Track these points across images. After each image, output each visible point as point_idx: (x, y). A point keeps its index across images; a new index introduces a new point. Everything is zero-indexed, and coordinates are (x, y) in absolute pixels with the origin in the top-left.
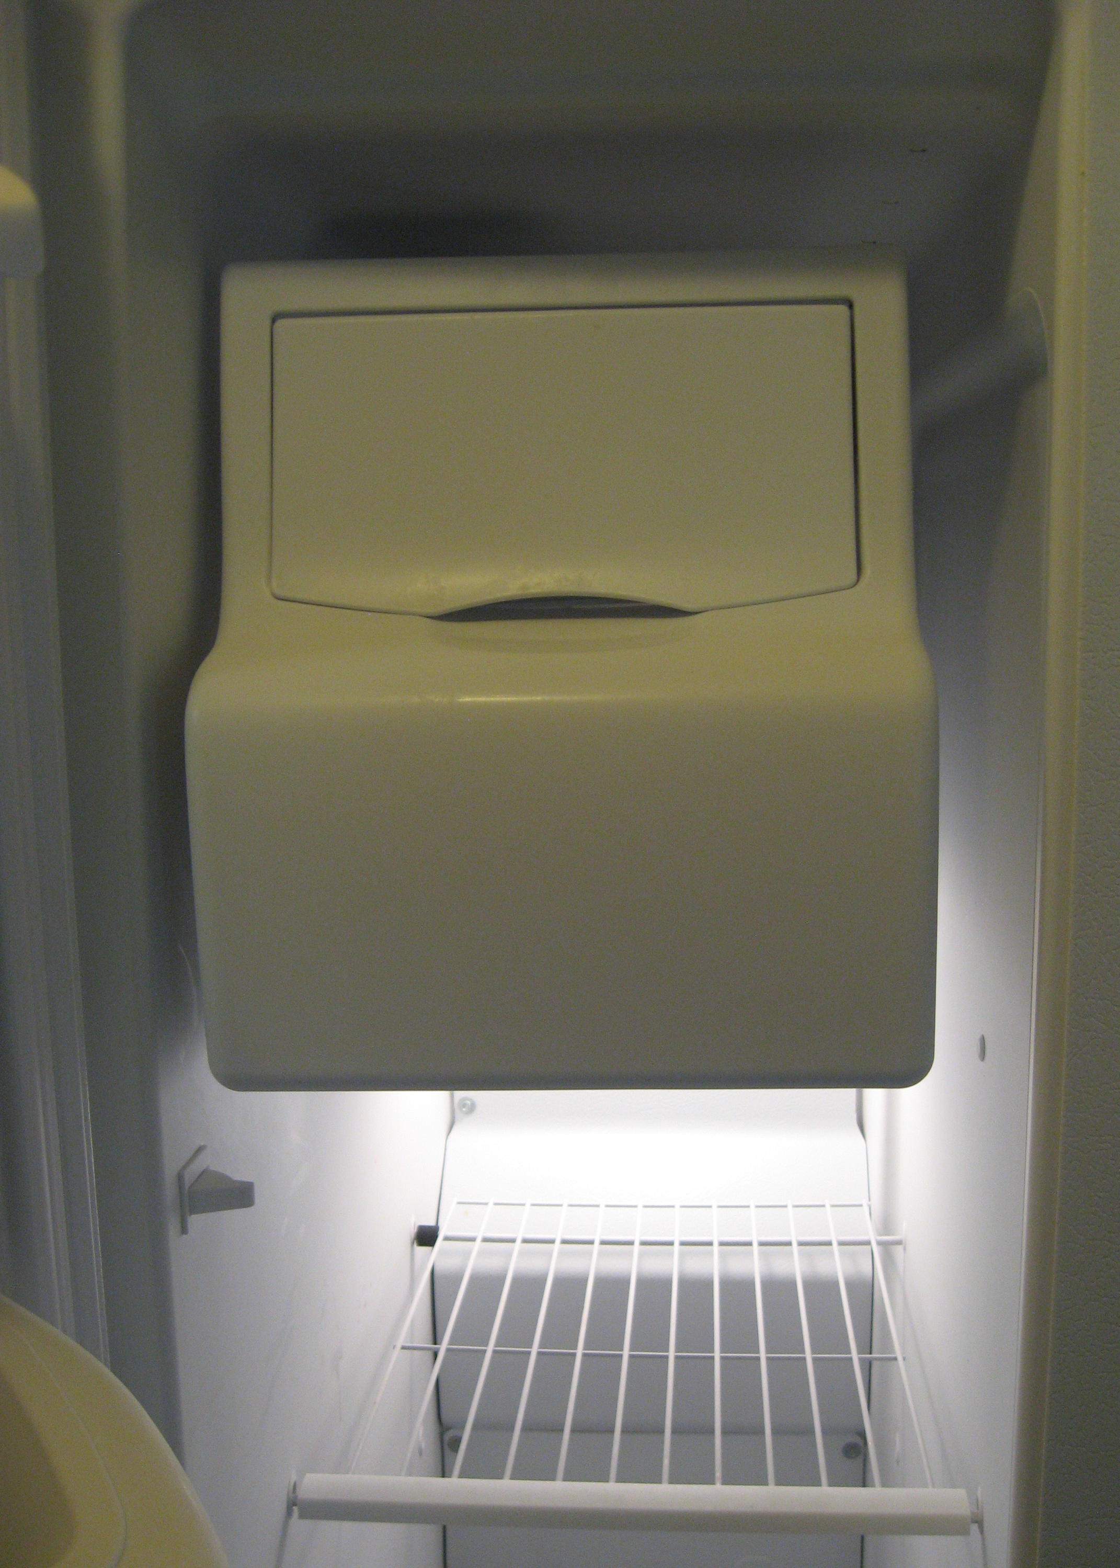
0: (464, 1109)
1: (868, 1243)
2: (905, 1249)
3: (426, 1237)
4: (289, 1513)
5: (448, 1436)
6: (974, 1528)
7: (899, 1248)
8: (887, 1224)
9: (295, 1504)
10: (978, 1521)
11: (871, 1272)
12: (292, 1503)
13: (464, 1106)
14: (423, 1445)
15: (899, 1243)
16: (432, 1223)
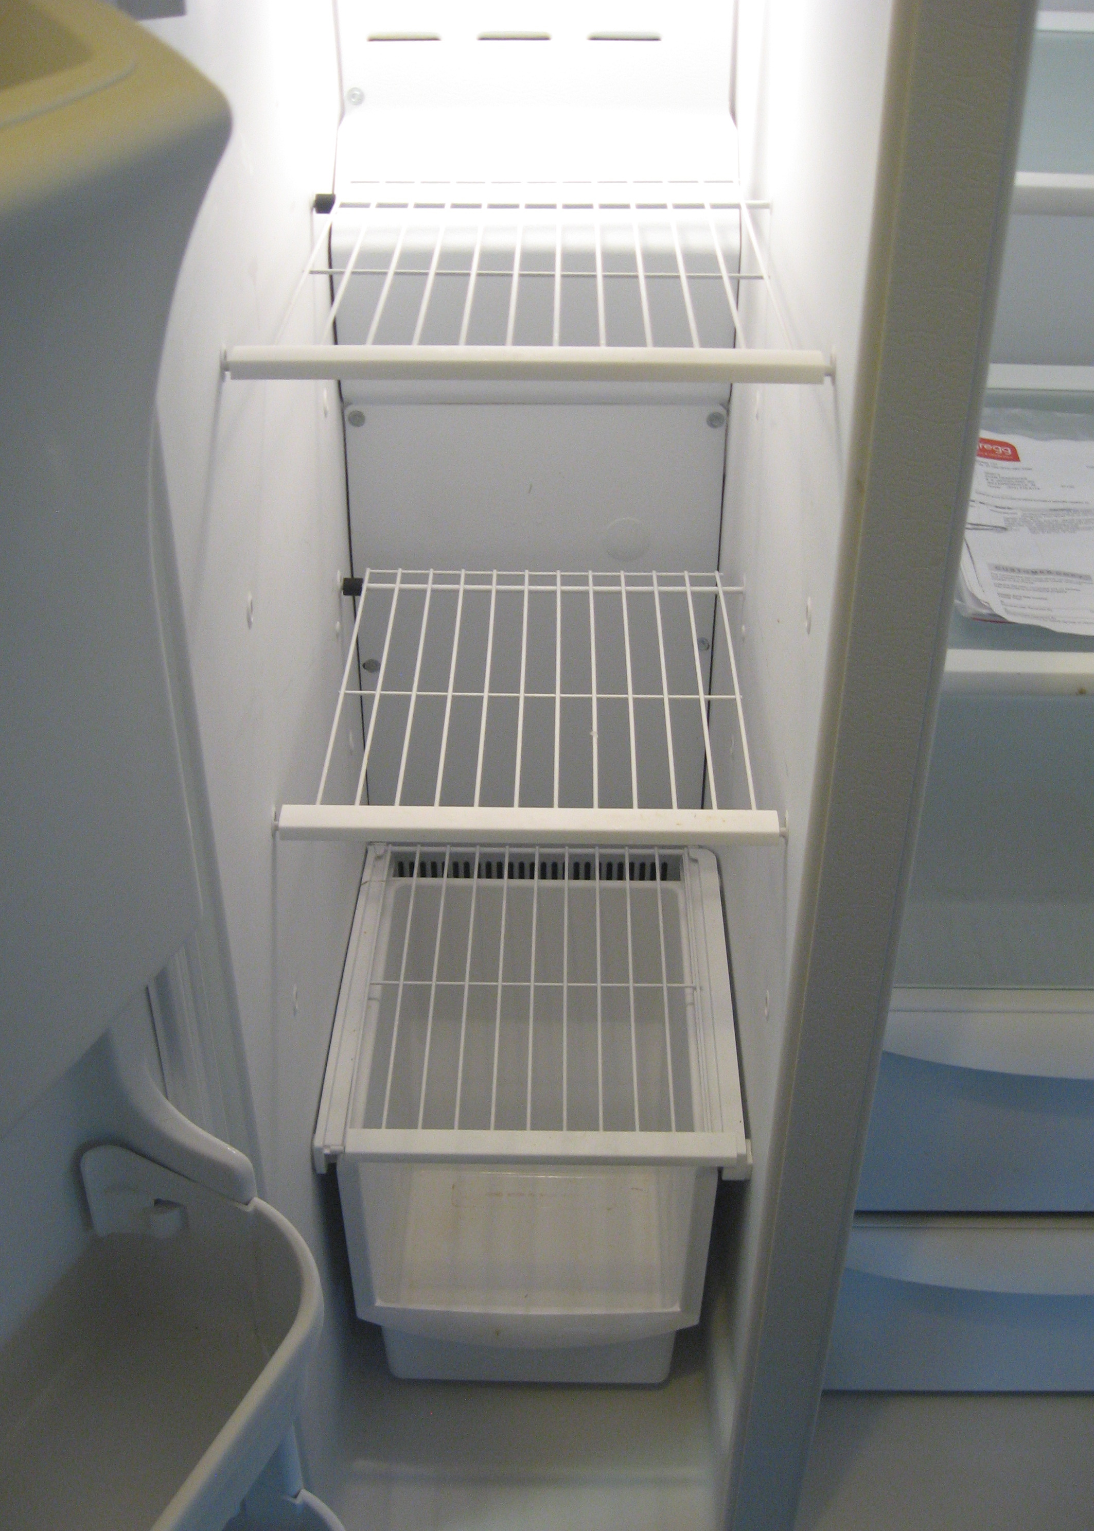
0: (353, 100)
1: (737, 206)
2: (771, 213)
3: (324, 204)
4: (222, 377)
5: (349, 410)
6: (828, 380)
7: (767, 211)
8: (755, 192)
9: (227, 370)
10: (831, 374)
11: (739, 244)
12: (225, 367)
13: (353, 96)
14: (328, 408)
15: (766, 206)
16: (328, 191)
